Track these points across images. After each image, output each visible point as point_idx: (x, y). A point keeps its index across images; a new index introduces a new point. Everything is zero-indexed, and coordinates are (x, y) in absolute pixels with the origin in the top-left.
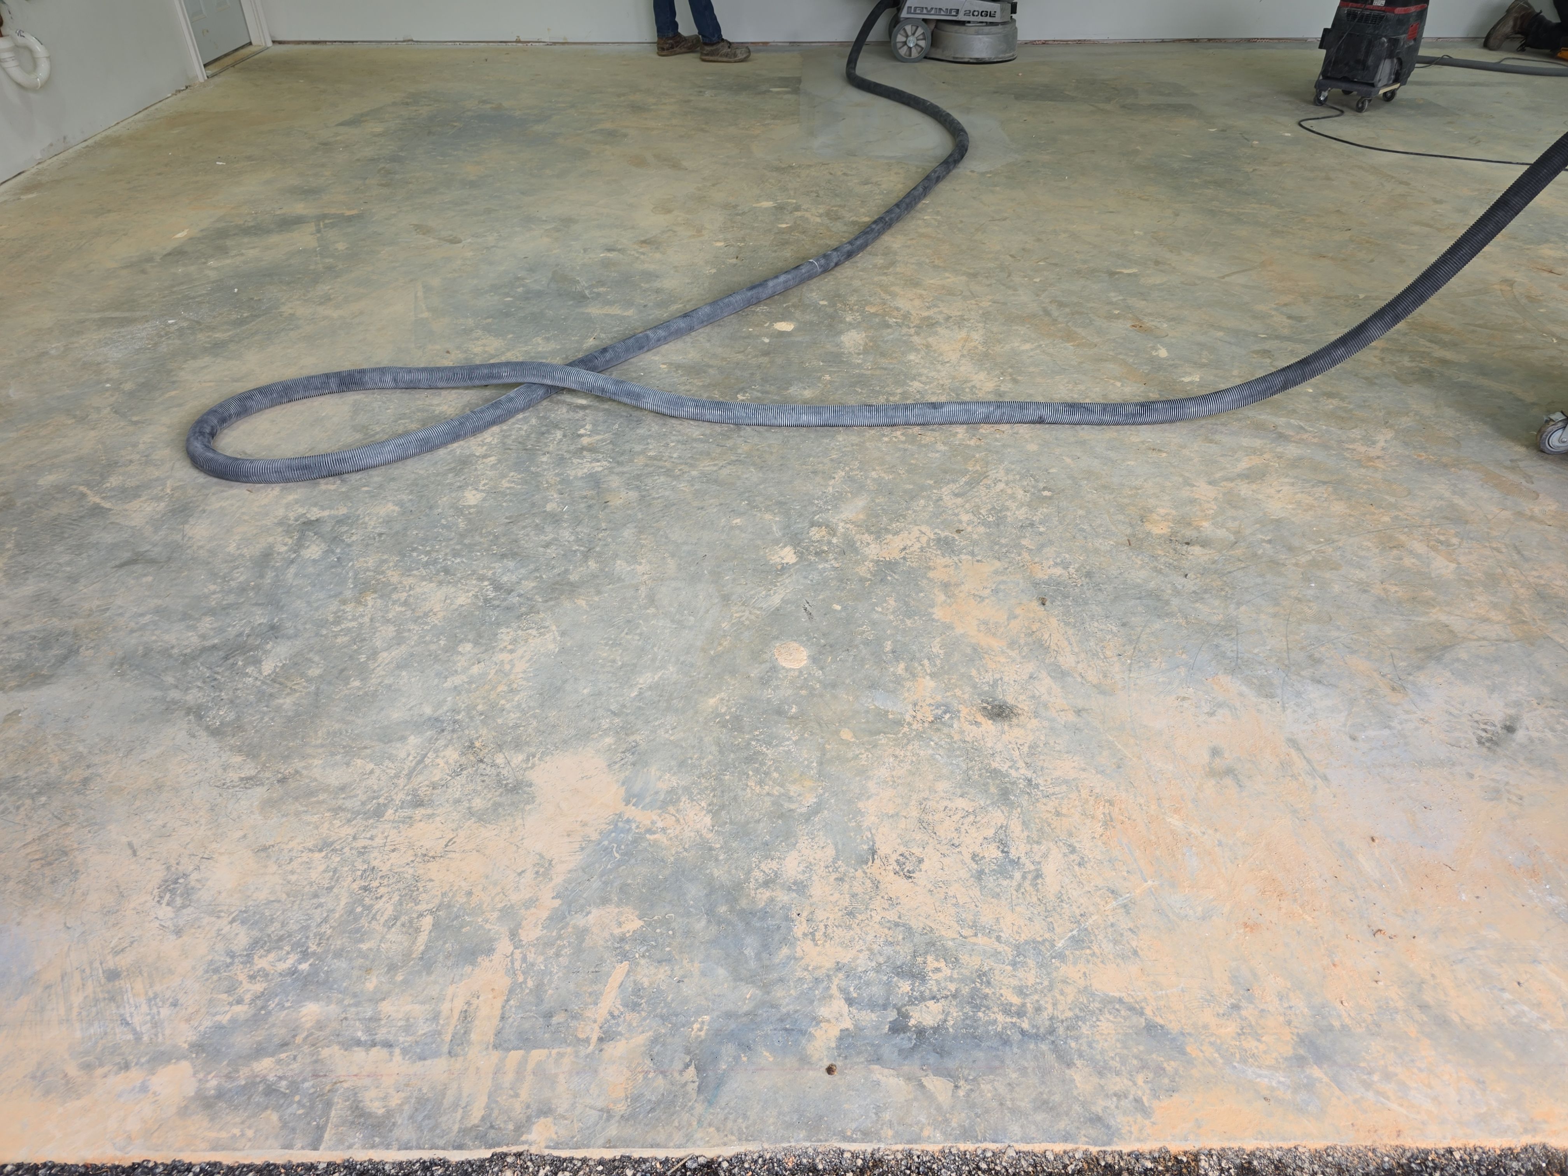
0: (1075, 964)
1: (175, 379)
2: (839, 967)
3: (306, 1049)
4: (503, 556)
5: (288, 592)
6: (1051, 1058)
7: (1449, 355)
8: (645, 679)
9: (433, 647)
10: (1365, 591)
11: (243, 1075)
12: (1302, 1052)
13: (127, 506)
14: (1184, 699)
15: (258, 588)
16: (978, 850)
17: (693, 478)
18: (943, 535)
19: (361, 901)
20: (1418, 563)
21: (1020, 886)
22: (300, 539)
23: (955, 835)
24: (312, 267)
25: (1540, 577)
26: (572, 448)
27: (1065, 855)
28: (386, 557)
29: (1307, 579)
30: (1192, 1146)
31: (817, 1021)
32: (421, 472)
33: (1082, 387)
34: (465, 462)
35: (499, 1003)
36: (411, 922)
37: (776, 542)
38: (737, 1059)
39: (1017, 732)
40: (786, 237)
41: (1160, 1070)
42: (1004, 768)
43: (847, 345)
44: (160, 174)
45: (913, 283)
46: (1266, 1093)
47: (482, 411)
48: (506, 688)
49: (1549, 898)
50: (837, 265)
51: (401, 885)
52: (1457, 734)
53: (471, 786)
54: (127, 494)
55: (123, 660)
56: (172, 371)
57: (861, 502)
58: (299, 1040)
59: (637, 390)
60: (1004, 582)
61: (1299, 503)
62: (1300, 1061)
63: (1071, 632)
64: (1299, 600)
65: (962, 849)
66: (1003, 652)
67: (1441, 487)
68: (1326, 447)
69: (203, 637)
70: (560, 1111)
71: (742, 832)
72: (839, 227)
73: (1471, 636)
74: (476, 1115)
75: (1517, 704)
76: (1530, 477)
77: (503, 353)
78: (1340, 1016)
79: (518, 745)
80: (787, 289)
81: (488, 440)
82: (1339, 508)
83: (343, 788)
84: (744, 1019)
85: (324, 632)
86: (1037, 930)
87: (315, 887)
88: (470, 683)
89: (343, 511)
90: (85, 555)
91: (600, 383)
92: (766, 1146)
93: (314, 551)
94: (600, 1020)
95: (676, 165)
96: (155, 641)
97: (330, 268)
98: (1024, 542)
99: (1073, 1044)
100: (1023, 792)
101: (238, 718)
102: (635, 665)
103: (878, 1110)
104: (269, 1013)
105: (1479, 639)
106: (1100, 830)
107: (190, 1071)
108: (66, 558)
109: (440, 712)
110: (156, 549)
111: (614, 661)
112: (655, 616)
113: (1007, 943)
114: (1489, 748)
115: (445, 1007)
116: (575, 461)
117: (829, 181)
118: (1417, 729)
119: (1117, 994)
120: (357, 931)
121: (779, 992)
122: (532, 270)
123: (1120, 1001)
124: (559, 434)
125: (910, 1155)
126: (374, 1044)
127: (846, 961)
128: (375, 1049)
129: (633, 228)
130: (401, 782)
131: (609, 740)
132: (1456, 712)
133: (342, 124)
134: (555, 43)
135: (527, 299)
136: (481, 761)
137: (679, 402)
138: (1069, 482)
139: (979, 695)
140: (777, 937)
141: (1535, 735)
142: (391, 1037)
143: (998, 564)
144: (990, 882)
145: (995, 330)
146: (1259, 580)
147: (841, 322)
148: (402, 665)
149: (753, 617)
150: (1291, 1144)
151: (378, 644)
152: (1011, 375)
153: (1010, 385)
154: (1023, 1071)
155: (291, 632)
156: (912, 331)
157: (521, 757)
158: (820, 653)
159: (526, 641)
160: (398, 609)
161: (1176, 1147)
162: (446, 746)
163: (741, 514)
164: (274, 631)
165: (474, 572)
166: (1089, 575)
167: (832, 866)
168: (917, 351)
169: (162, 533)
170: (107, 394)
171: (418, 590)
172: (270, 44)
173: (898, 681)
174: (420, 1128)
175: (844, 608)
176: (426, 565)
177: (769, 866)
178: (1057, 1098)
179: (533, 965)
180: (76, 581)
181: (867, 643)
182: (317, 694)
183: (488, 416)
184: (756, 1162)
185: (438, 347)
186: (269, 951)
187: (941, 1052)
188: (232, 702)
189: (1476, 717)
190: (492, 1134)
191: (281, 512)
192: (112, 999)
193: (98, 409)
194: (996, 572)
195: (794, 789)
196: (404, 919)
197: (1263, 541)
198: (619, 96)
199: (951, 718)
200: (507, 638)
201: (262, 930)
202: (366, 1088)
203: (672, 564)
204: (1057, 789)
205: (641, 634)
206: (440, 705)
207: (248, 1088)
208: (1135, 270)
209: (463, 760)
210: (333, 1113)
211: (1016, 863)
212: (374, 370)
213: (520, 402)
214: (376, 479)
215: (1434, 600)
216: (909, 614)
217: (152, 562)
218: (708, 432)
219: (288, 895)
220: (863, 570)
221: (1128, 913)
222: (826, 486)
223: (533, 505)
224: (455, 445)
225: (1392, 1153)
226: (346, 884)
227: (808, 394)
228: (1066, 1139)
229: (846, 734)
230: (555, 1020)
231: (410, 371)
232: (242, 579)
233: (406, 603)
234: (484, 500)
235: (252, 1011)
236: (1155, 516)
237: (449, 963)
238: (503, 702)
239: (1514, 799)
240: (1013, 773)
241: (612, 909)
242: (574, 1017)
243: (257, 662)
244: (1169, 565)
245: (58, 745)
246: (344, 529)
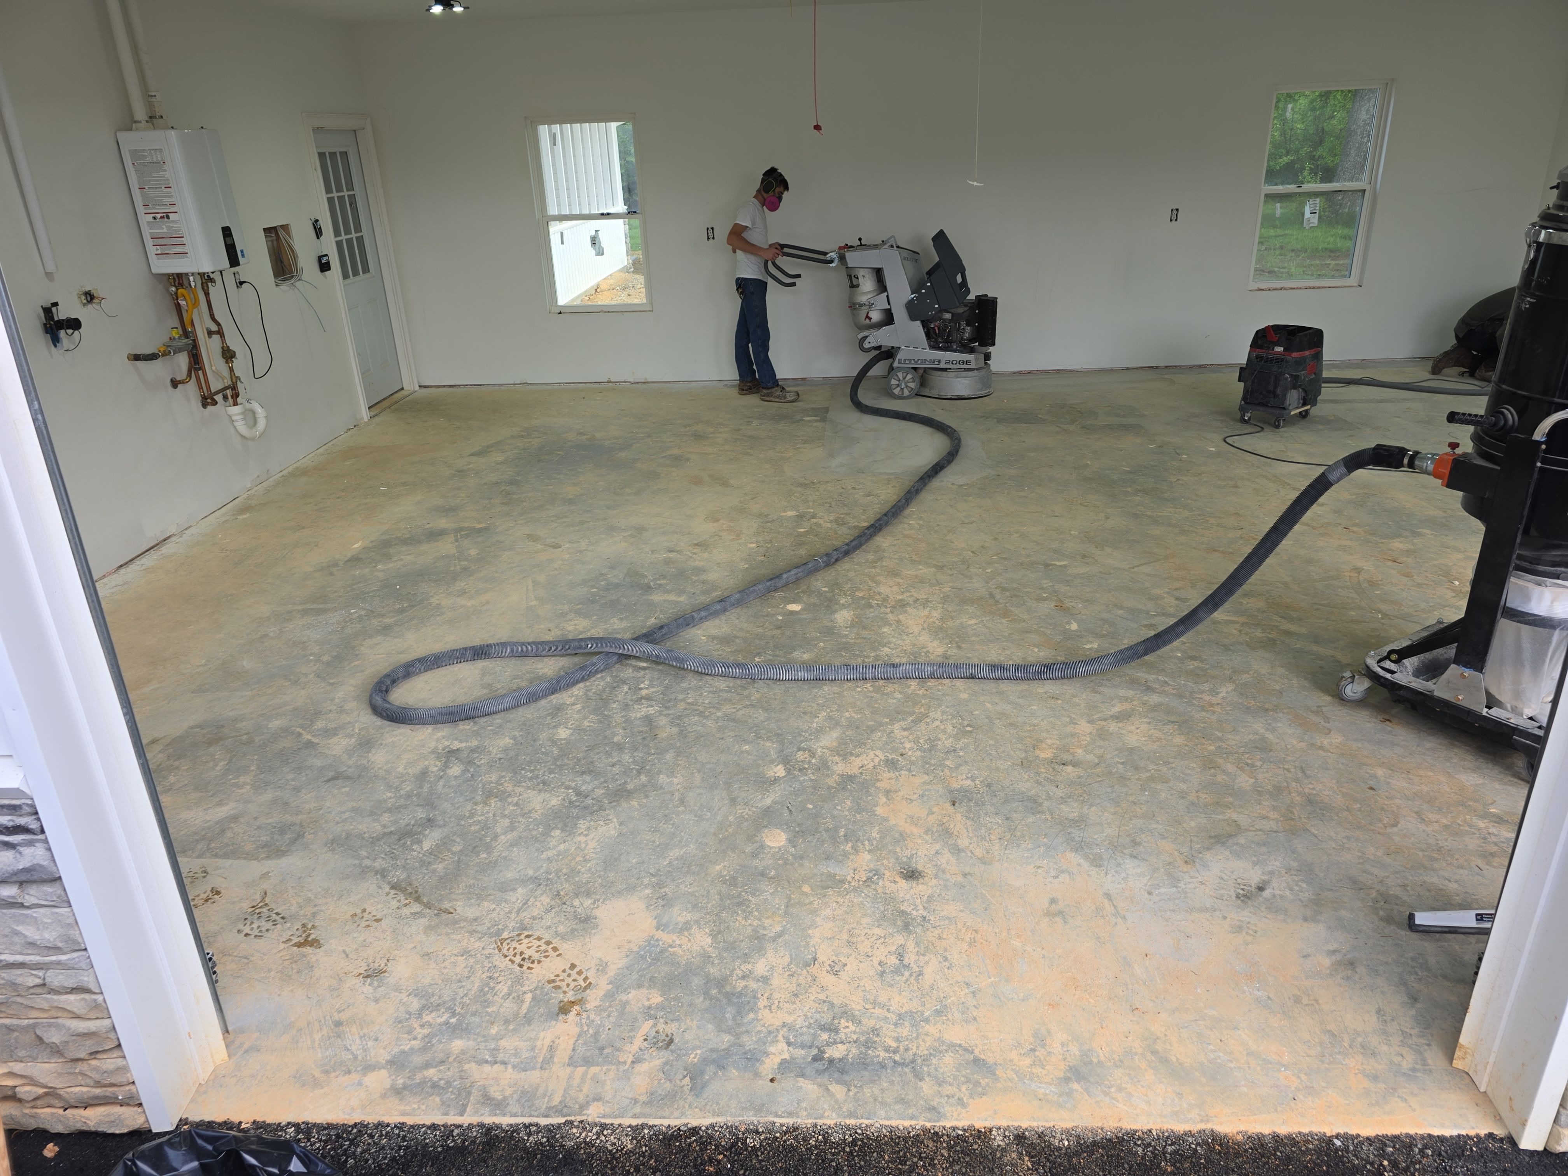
0: (935, 1025)
1: (357, 652)
2: (784, 1025)
3: (455, 1064)
4: (583, 773)
5: (439, 797)
6: (910, 1076)
7: (1292, 627)
8: (674, 853)
9: (534, 833)
10: (1183, 798)
11: (418, 1077)
12: (1069, 1075)
13: (329, 741)
14: (1039, 867)
15: (418, 795)
16: (883, 959)
17: (718, 718)
18: (890, 757)
19: (488, 985)
20: (1227, 779)
21: (907, 980)
22: (446, 762)
23: (870, 950)
24: (452, 569)
25: (1314, 789)
26: (635, 697)
27: (940, 962)
28: (503, 774)
29: (1143, 789)
30: (988, 1124)
31: (767, 1054)
32: (529, 716)
33: (1008, 652)
34: (559, 709)
35: (572, 1041)
36: (518, 997)
37: (772, 762)
38: (715, 1074)
39: (921, 887)
40: (803, 539)
41: (977, 1084)
42: (909, 910)
43: (839, 621)
44: (339, 498)
45: (894, 574)
46: (1041, 1096)
47: (573, 673)
48: (581, 859)
49: (1256, 992)
50: (837, 560)
51: (512, 976)
52: (1222, 892)
53: (557, 919)
54: (329, 733)
55: (333, 841)
56: (355, 647)
57: (835, 734)
58: (451, 1059)
59: (682, 656)
60: (929, 790)
61: (1150, 737)
62: (1067, 1080)
63: (969, 823)
64: (1134, 803)
65: (874, 958)
66: (920, 836)
67: (1259, 726)
68: (1180, 696)
69: (384, 826)
70: (607, 1099)
71: (731, 947)
72: (844, 530)
73: (1251, 828)
74: (556, 1101)
75: (1271, 873)
76: (1328, 718)
77: (589, 630)
78: (1098, 1056)
79: (588, 894)
80: (798, 580)
81: (575, 693)
82: (1179, 740)
83: (476, 919)
84: (722, 1053)
85: (463, 823)
86: (915, 1005)
87: (459, 976)
88: (558, 855)
89: (475, 743)
90: (303, 774)
91: (656, 652)
92: (729, 1118)
93: (455, 770)
94: (633, 1052)
95: (725, 484)
96: (353, 829)
97: (465, 569)
98: (947, 763)
99: (925, 1069)
100: (919, 924)
101: (408, 877)
102: (668, 844)
103: (799, 1102)
104: (433, 1045)
105: (1257, 830)
106: (966, 948)
107: (387, 1075)
108: (292, 776)
109: (538, 873)
110: (351, 770)
111: (654, 842)
112: (683, 812)
113: (893, 1013)
114: (1243, 901)
115: (539, 1044)
116: (636, 707)
117: (840, 494)
118: (1195, 888)
119: (959, 1042)
120: (485, 1001)
121: (745, 1039)
122: (612, 568)
123: (960, 1045)
124: (626, 688)
125: (816, 1125)
126: (496, 1063)
127: (789, 1022)
128: (496, 1065)
129: (689, 534)
130: (513, 916)
131: (647, 891)
132: (1226, 878)
133: (472, 455)
134: (637, 383)
135: (608, 589)
136: (564, 904)
137: (712, 664)
138: (987, 720)
139: (900, 864)
140: (747, 1008)
141: (1277, 892)
142: (506, 1059)
143: (926, 777)
144: (888, 978)
145: (950, 609)
146: (1109, 790)
147: (836, 604)
148: (514, 844)
149: (751, 813)
150: (1051, 1124)
151: (498, 830)
152: (957, 643)
153: (955, 651)
154: (892, 1083)
155: (441, 823)
156: (888, 610)
157: (590, 901)
158: (795, 836)
159: (596, 828)
160: (512, 808)
161: (980, 1124)
162: (542, 894)
163: (749, 743)
164: (430, 822)
165: (563, 784)
166: (989, 785)
167: (785, 968)
168: (890, 625)
169: (354, 759)
170: (312, 664)
171: (525, 796)
172: (417, 388)
173: (846, 855)
174: (523, 1106)
175: (815, 807)
176: (530, 779)
177: (746, 967)
178: (910, 1097)
179: (593, 1021)
180: (299, 791)
181: (827, 830)
182: (458, 862)
183: (577, 676)
184: (722, 1127)
185: (542, 626)
186: (431, 1012)
187: (842, 1072)
188: (404, 867)
189: (1239, 881)
190: (565, 1110)
191: (433, 744)
192: (339, 1036)
193: (306, 675)
194: (924, 783)
195: (767, 922)
196: (514, 995)
197: (1119, 763)
198: (685, 426)
199: (878, 879)
200: (584, 827)
201: (427, 1000)
202: (491, 1085)
203: (698, 778)
204: (942, 923)
205: (673, 824)
206: (538, 869)
207: (422, 1084)
208: (1065, 563)
209: (553, 903)
210: (472, 1098)
211: (907, 967)
212: (498, 644)
213: (600, 666)
214: (497, 721)
215: (1231, 804)
216: (859, 810)
217: (348, 778)
218: (731, 685)
219: (443, 981)
220: (831, 782)
221: (974, 996)
222: (812, 723)
223: (605, 737)
224: (553, 697)
225: (1113, 1130)
226: (478, 975)
227: (806, 657)
228: (912, 1119)
229: (806, 889)
230: (605, 1051)
231: (523, 644)
232: (408, 789)
233: (517, 804)
234: (572, 734)
235: (423, 1044)
236: (1044, 745)
237: (542, 1019)
238: (579, 867)
239: (1251, 932)
240: (915, 913)
241: (644, 991)
242: (618, 1050)
243: (419, 842)
244: (1047, 779)
245: (296, 893)
246: (476, 755)
